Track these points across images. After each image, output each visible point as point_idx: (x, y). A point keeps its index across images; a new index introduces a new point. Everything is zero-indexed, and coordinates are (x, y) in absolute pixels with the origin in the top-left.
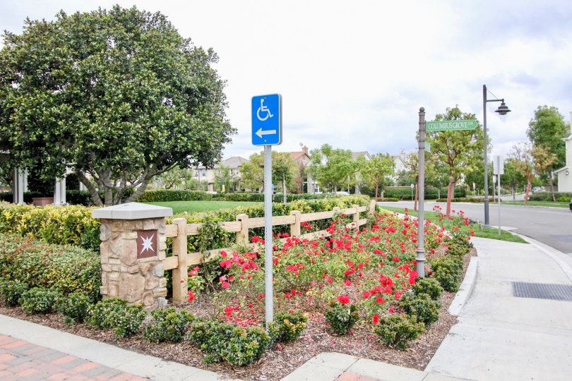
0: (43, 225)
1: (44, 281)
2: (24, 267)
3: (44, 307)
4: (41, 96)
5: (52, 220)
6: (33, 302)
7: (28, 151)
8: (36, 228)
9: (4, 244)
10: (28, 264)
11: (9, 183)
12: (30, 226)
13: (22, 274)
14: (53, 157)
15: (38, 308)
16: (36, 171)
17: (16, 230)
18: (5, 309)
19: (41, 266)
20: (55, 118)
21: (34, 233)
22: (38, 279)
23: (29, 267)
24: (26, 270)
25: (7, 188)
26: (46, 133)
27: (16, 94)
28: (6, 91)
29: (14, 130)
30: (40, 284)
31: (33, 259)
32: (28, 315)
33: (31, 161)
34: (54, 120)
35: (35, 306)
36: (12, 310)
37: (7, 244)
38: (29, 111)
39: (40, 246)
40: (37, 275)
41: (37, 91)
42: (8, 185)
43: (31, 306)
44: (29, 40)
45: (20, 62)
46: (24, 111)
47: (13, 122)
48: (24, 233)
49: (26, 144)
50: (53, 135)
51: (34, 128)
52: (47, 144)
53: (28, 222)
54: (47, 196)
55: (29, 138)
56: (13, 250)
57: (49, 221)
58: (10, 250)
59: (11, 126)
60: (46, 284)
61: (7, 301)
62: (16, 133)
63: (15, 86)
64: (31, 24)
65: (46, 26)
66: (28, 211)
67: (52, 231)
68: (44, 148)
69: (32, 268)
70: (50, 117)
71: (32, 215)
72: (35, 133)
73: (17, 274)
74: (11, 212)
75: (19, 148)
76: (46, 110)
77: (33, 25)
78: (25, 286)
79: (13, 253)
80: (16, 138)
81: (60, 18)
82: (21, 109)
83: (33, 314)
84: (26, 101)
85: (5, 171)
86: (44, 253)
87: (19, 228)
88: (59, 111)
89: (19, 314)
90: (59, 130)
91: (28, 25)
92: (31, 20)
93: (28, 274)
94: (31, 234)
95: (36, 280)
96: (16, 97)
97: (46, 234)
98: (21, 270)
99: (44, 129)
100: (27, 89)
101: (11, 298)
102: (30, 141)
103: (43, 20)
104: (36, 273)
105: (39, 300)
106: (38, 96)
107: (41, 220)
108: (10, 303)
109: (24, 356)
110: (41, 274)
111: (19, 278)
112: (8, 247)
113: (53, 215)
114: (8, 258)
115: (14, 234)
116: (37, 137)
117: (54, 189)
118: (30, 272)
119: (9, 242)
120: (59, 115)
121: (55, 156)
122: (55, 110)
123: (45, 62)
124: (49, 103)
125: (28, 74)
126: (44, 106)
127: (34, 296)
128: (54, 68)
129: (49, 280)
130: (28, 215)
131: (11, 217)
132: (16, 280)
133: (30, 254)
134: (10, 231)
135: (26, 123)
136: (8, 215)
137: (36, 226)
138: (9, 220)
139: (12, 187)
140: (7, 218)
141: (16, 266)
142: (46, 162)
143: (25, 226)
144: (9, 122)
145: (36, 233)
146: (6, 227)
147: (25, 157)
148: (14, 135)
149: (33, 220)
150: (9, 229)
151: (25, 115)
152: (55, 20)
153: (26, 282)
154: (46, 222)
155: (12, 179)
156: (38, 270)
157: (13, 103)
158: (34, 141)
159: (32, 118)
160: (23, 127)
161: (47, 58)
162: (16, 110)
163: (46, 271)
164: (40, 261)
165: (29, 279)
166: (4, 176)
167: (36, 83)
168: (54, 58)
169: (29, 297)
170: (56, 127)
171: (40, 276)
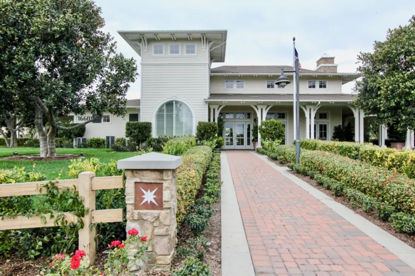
0: (404, 163)
1: (408, 208)
2: (392, 193)
3: (410, 230)
4: (398, 76)
5: (411, 161)
6: (400, 224)
7: (390, 113)
8: (399, 165)
9: (376, 174)
10: (395, 192)
11: (375, 134)
12: (394, 163)
13: (390, 198)
14: (407, 117)
15: (404, 229)
16: (395, 126)
17: (384, 165)
18: (378, 221)
19: (405, 196)
20: (409, 89)
21: (397, 168)
22: (403, 205)
23: (396, 194)
24: (393, 196)
25: (374, 136)
26: (402, 100)
27: (382, 77)
28: (376, 77)
29: (381, 100)
30: (405, 209)
31: (398, 189)
32: (396, 232)
33: (391, 119)
34: (408, 90)
35: (402, 227)
36: (383, 224)
37: (378, 174)
38: (391, 87)
39: (403, 179)
40: (402, 202)
41: (396, 73)
42: (375, 135)
43: (399, 226)
44: (391, 41)
45: (384, 57)
46: (387, 88)
47: (380, 95)
48: (390, 168)
49: (388, 109)
50: (407, 101)
51: (394, 98)
52: (403, 108)
53: (393, 160)
54: (400, 142)
55: (390, 104)
56: (384, 180)
57: (409, 161)
58: (381, 180)
59: (379, 98)
60: (410, 210)
61: (380, 216)
62: (382, 102)
63: (381, 73)
64: (391, 32)
65: (402, 30)
66: (392, 152)
67: (411, 169)
68: (400, 111)
69: (398, 196)
70: (405, 89)
71: (396, 156)
72: (394, 101)
73: (387, 198)
74: (381, 153)
75: (384, 112)
76: (402, 85)
77: (393, 32)
78: (393, 208)
79: (383, 182)
80: (381, 105)
81: (412, 22)
82: (385, 87)
83: (400, 233)
84: (388, 81)
85: (373, 127)
86: (408, 186)
87: (386, 164)
88: (411, 85)
89: (389, 229)
90: (412, 97)
91: (390, 33)
92: (391, 30)
93: (395, 200)
94: (395, 169)
95: (401, 205)
96: (382, 79)
97: (407, 171)
98: (389, 195)
99: (400, 98)
100: (389, 74)
101: (383, 215)
102: (391, 107)
103: (400, 26)
104: (401, 200)
105: (405, 223)
106: (397, 76)
107: (403, 160)
108: (382, 218)
109: (397, 271)
110: (406, 202)
111: (388, 201)
112: (380, 176)
113: (412, 157)
114: (380, 185)
115: (383, 168)
116: (395, 103)
117: (405, 137)
118: (396, 199)
119: (380, 173)
120: (411, 87)
121: (408, 115)
122: (408, 84)
123: (402, 53)
124: (404, 79)
125: (390, 63)
126: (400, 82)
127: (401, 220)
128: (408, 56)
129: (412, 208)
130: (392, 156)
131: (380, 156)
132: (386, 201)
133: (396, 185)
134: (380, 165)
135: (388, 95)
136: (379, 155)
137: (399, 163)
138: (379, 158)
139: (378, 136)
140: (378, 156)
141: (385, 192)
142: (402, 119)
143: (391, 163)
144: (377, 96)
145: (399, 169)
146: (377, 162)
147: (387, 117)
148: (381, 103)
149: (397, 160)
150: (379, 164)
151: (388, 90)
152: (408, 24)
153: (393, 205)
154: (406, 161)
155: (378, 131)
156: (403, 199)
157: (380, 83)
158: (393, 106)
159: (393, 91)
160: (386, 98)
161: (403, 50)
162: (382, 87)
163: (409, 200)
164: (404, 192)
165: (396, 204)
166: (373, 130)
167: (396, 68)
168: (408, 49)
169: (397, 219)
170: (410, 95)
171: (404, 203)
